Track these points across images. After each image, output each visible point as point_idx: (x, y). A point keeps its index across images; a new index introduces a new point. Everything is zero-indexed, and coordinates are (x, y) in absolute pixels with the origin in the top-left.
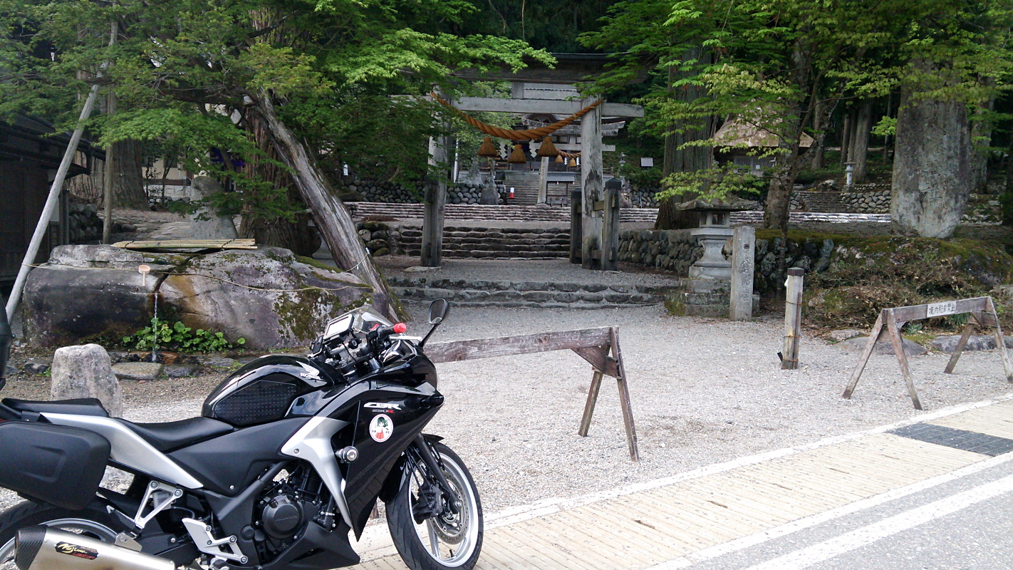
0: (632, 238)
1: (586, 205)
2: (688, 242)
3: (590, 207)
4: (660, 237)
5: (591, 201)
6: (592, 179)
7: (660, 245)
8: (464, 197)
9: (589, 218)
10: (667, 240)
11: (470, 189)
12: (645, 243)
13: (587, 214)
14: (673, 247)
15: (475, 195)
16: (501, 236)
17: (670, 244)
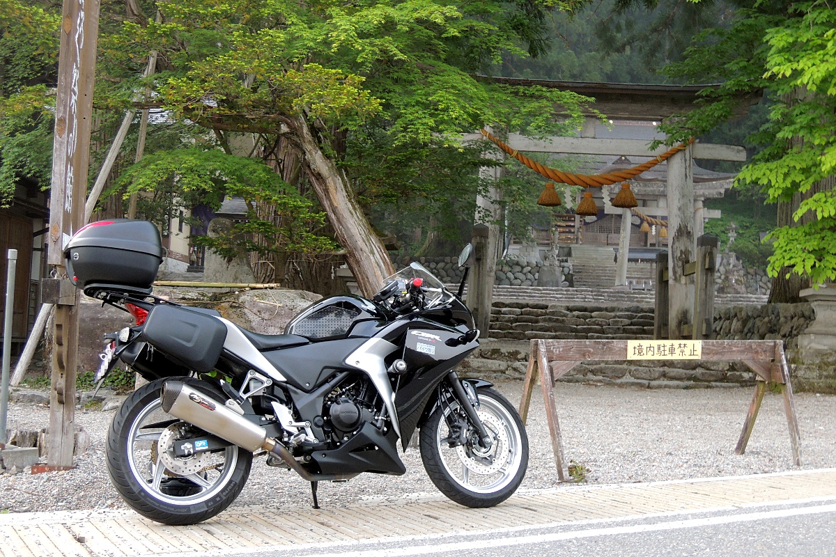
0: (736, 315)
1: (674, 268)
2: (803, 316)
3: (679, 271)
4: (770, 311)
5: (680, 263)
6: (681, 235)
7: (770, 322)
8: (516, 278)
9: (678, 285)
10: (778, 315)
11: (523, 268)
12: (752, 320)
13: (675, 279)
14: (786, 322)
15: (530, 276)
16: (565, 315)
17: (782, 319)
